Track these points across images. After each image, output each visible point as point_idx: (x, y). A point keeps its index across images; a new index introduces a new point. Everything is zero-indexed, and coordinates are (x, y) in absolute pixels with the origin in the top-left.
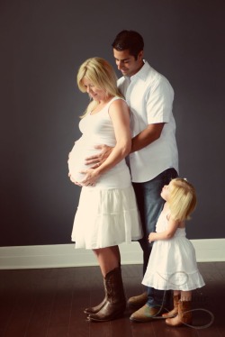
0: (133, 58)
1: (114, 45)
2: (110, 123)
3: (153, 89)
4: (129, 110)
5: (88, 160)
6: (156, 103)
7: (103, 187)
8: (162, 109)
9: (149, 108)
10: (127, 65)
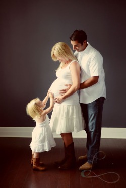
0: (80, 44)
1: (71, 38)
2: (70, 74)
3: (92, 59)
4: (80, 68)
5: (61, 91)
6: (94, 66)
7: (65, 104)
8: (97, 69)
9: (91, 69)
10: (77, 48)
